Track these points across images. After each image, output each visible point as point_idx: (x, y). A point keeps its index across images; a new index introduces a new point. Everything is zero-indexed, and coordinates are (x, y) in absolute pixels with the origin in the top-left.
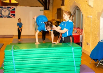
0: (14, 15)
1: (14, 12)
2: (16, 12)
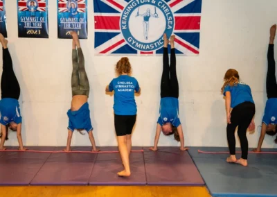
0: (194, 39)
1: (196, 23)
2: (202, 23)
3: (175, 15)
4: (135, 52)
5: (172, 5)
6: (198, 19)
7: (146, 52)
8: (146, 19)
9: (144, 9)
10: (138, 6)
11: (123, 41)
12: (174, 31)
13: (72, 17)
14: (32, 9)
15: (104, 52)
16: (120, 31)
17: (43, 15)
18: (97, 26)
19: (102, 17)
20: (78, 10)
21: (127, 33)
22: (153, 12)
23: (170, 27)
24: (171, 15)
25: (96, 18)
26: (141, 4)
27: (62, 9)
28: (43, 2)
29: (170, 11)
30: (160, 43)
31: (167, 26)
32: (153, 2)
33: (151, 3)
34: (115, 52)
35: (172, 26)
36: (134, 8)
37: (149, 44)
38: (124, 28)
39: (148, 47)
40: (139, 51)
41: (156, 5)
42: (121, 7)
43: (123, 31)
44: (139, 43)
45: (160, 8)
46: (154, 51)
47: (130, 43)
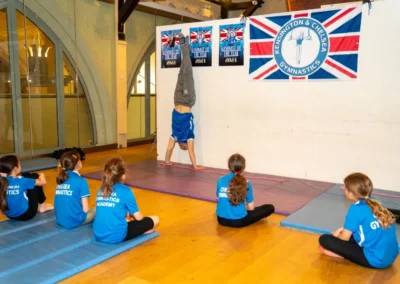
3: (329, 36)
4: (287, 77)
5: (326, 25)
6: (357, 39)
7: (298, 77)
8: (299, 42)
9: (297, 33)
10: (291, 29)
11: (275, 66)
12: (329, 54)
13: (230, 45)
14: (200, 41)
15: (257, 78)
16: (273, 56)
17: (207, 46)
18: (252, 53)
19: (257, 44)
20: (237, 38)
21: (279, 59)
22: (306, 35)
23: (324, 50)
24: (326, 36)
25: (252, 45)
26: (295, 27)
27: (223, 38)
28: (208, 33)
29: (325, 32)
30: (313, 67)
31: (321, 49)
32: (307, 23)
33: (304, 25)
34: (268, 78)
35: (327, 47)
36: (288, 32)
37: (301, 69)
38: (277, 52)
39: (300, 72)
40: (291, 77)
41: (309, 26)
42: (275, 32)
43: (276, 56)
44: (291, 67)
45: (314, 29)
46: (307, 76)
47: (283, 68)
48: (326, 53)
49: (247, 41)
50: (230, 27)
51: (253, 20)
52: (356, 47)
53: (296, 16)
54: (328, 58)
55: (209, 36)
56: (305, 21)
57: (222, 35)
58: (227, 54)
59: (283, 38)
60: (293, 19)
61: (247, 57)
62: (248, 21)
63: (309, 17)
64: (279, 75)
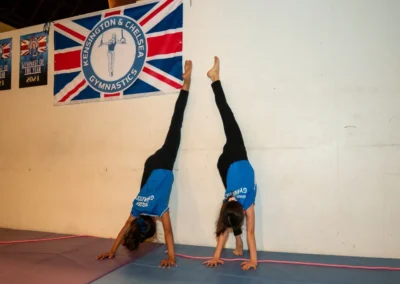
3: (147, 36)
4: (97, 95)
5: (142, 23)
6: (179, 36)
7: (112, 94)
8: (112, 47)
10: (102, 32)
11: (84, 82)
12: (148, 59)
13: (32, 59)
15: (64, 100)
16: (81, 69)
17: (7, 63)
18: (57, 67)
20: (39, 50)
21: (89, 71)
22: (119, 37)
23: (141, 54)
24: (142, 37)
25: (57, 57)
26: (106, 29)
27: (24, 52)
28: (7, 47)
29: (141, 32)
30: (128, 79)
31: (137, 54)
32: (120, 23)
33: (117, 26)
34: (76, 98)
35: (144, 52)
36: (98, 36)
37: (115, 82)
38: (86, 64)
39: (114, 87)
40: (102, 94)
41: (123, 27)
42: (82, 38)
43: (84, 68)
44: (103, 82)
45: (128, 30)
46: (121, 92)
47: (93, 84)
48: (143, 58)
49: (51, 52)
50: (32, 37)
51: (58, 26)
52: (180, 48)
53: (107, 15)
54: (146, 65)
55: (7, 51)
56: (117, 19)
57: (22, 48)
58: (28, 73)
59: (93, 44)
60: (103, 19)
61: (52, 73)
62: (52, 28)
63: (122, 15)
64: (89, 94)
